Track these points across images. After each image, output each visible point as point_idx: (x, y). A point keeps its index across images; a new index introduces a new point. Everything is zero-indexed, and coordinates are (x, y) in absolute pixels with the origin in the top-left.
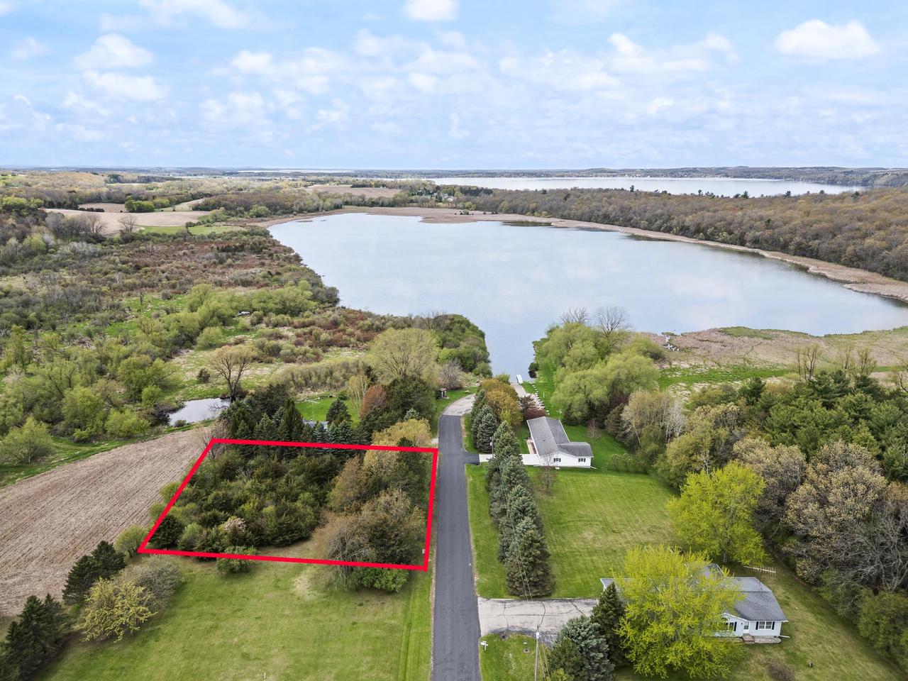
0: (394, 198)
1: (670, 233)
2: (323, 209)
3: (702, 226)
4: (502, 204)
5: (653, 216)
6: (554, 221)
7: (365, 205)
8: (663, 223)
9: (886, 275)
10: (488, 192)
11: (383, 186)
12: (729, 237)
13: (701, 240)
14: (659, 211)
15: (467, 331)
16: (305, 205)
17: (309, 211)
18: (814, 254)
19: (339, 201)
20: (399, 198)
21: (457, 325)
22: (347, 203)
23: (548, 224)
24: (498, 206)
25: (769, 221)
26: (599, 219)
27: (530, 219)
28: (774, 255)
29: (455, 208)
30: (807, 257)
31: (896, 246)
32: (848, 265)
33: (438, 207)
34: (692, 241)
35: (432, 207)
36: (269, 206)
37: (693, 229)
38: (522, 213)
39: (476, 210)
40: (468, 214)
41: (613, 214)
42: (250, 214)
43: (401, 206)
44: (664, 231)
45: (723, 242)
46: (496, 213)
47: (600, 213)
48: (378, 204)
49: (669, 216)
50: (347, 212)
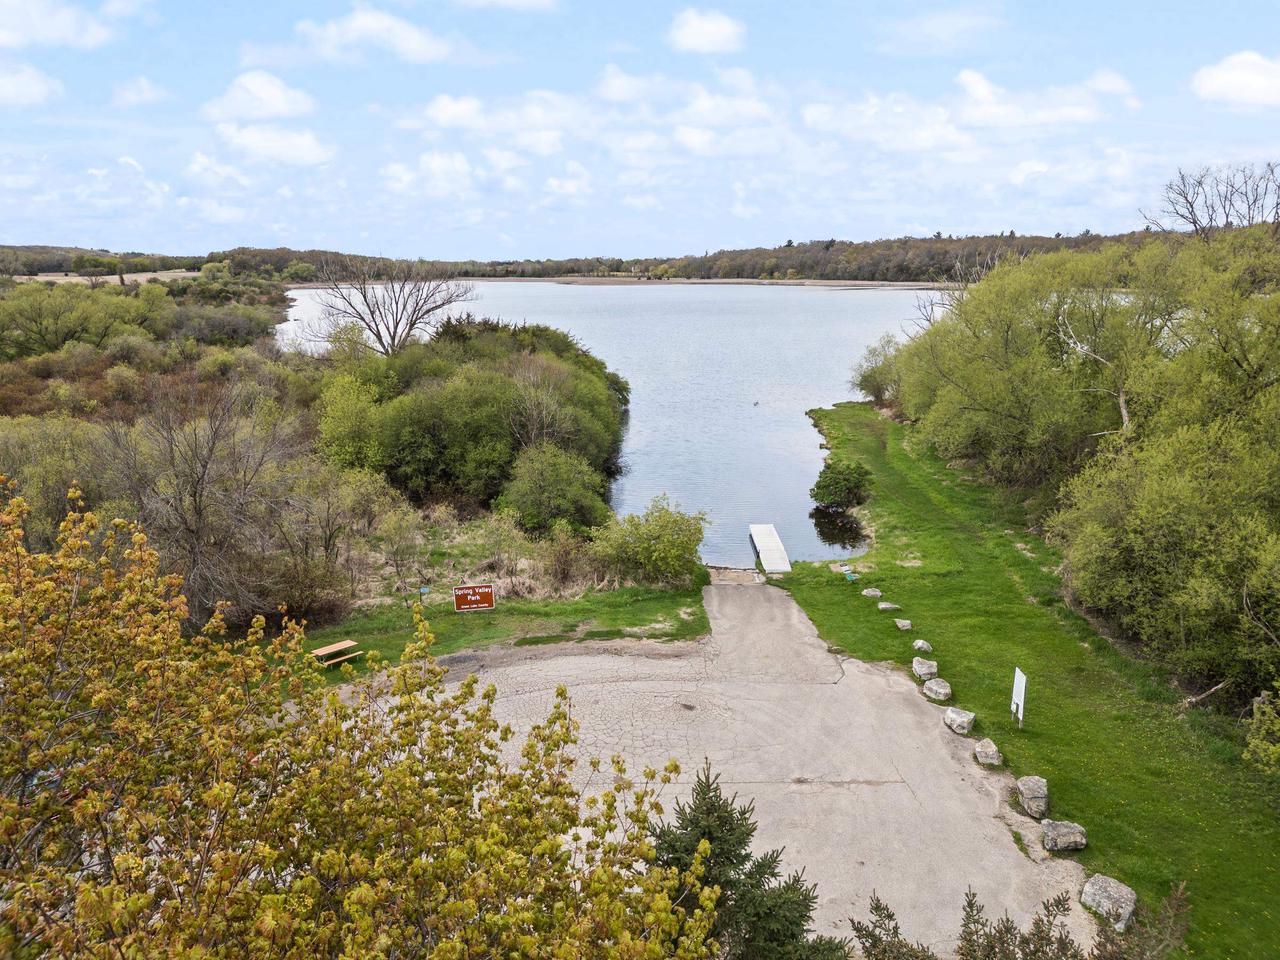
7: (494, 275)
26: (889, 275)
33: (614, 276)
35: (603, 276)
38: (752, 276)
42: (284, 275)
43: (553, 277)
46: (709, 279)
48: (515, 273)
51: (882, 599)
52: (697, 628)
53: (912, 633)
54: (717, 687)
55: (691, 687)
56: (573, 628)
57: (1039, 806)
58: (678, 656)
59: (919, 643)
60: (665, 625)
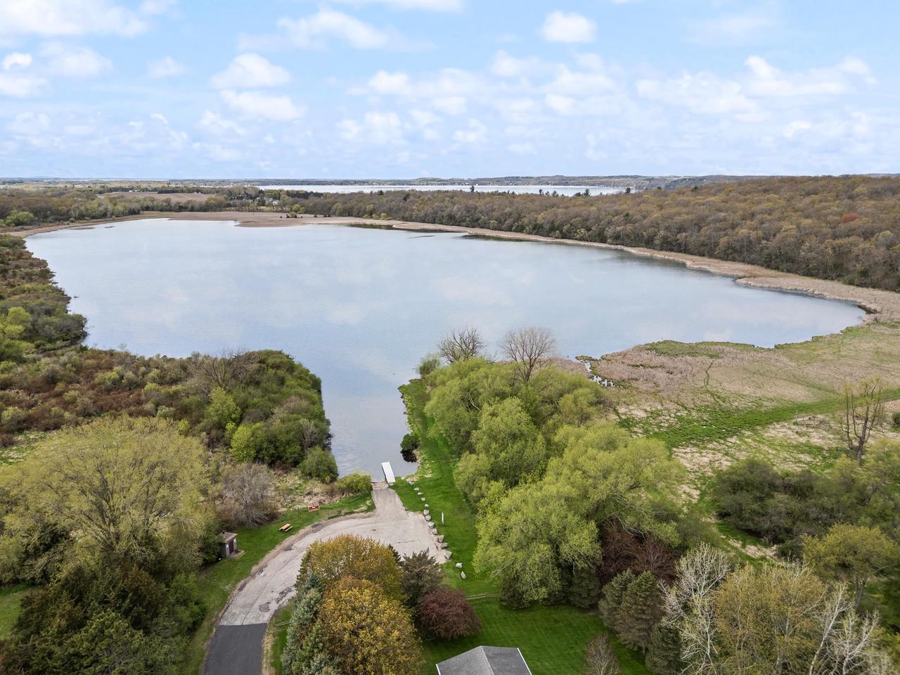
0: (207, 202)
1: (522, 233)
2: (113, 214)
3: (556, 224)
4: (335, 206)
5: (502, 215)
6: (395, 223)
7: (170, 211)
8: (514, 222)
9: (768, 267)
10: (318, 195)
11: (198, 191)
12: (588, 234)
13: (557, 238)
14: (508, 210)
15: (290, 381)
16: (87, 210)
17: (93, 218)
18: (684, 249)
19: (136, 206)
20: (212, 201)
21: (271, 371)
22: (147, 208)
23: (390, 227)
24: (330, 209)
25: (627, 215)
26: (444, 221)
27: (369, 222)
28: (640, 251)
29: (280, 212)
30: (676, 252)
31: (774, 235)
32: (722, 259)
33: (261, 211)
34: (549, 240)
35: (253, 211)
36: (36, 213)
37: (547, 227)
38: (358, 216)
39: (305, 213)
40: (296, 217)
41: (459, 214)
42: (7, 221)
43: (215, 211)
44: (516, 231)
45: (581, 239)
46: (329, 216)
47: (445, 214)
48: (186, 208)
49: (519, 215)
50: (144, 218)
51: (419, 491)
52: (372, 508)
53: (425, 502)
54: (380, 524)
55: (374, 525)
56: (340, 512)
57: (440, 541)
58: (369, 517)
59: (426, 505)
60: (364, 508)
